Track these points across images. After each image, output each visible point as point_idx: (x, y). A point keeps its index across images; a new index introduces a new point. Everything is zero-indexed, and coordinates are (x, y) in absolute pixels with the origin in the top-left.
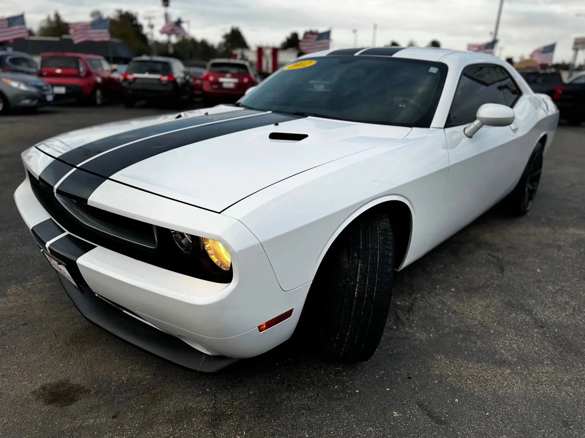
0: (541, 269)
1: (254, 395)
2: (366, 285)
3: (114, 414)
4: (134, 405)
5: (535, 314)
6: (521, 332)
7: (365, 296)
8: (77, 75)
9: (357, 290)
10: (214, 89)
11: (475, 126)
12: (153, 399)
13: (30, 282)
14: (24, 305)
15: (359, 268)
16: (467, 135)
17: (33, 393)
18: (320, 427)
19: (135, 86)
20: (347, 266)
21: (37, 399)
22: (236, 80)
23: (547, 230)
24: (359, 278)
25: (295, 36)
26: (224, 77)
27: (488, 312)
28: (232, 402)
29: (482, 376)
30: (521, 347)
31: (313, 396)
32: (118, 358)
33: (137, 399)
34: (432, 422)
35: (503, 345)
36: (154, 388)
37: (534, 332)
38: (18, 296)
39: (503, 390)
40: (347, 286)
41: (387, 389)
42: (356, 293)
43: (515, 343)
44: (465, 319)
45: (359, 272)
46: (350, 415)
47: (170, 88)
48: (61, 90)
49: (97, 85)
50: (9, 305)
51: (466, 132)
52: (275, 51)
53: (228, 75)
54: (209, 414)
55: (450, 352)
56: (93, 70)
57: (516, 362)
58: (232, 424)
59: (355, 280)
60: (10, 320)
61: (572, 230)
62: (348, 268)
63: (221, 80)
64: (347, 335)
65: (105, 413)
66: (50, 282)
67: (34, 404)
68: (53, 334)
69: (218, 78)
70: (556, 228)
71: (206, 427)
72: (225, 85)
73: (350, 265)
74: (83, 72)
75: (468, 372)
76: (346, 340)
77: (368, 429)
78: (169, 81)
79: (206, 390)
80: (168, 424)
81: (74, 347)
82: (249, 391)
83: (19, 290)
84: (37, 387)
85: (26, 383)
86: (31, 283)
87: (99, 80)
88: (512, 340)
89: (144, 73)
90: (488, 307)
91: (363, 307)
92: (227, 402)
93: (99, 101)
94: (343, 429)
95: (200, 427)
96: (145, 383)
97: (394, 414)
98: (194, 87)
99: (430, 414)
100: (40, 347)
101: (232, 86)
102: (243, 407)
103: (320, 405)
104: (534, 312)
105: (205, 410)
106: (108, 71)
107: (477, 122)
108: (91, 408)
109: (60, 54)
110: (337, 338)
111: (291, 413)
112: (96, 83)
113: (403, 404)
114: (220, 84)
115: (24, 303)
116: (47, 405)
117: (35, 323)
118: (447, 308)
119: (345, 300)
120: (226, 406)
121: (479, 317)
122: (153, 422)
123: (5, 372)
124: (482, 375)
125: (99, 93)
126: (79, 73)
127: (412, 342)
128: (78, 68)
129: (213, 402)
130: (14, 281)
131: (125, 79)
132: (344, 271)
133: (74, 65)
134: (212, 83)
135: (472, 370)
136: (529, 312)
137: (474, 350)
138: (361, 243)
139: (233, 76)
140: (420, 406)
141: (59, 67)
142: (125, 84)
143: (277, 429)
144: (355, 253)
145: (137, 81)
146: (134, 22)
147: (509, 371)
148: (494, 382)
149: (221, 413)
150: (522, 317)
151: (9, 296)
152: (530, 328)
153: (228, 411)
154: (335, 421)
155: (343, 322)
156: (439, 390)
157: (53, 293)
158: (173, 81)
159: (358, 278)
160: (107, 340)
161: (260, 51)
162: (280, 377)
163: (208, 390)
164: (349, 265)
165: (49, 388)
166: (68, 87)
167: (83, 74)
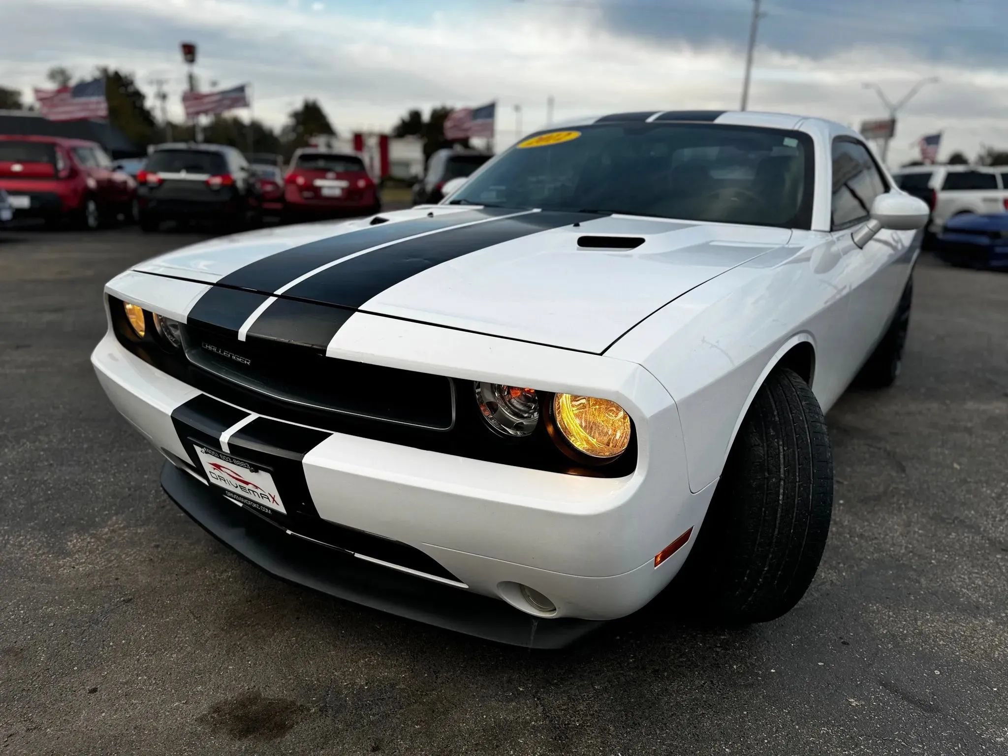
0: (960, 464)
1: (605, 690)
2: (796, 482)
3: (373, 745)
4: (403, 726)
5: (984, 531)
6: (978, 560)
7: (796, 500)
8: (53, 175)
9: (781, 491)
10: (307, 199)
11: (870, 229)
12: (431, 712)
13: (104, 527)
14: (111, 567)
15: (782, 454)
16: (857, 243)
17: (202, 720)
18: (742, 733)
19: (161, 194)
20: (762, 451)
21: (214, 732)
22: (344, 184)
23: (935, 406)
24: (784, 470)
25: (416, 116)
26: (323, 177)
27: (912, 533)
28: (573, 705)
29: (954, 632)
30: (991, 584)
31: (704, 684)
32: (332, 647)
33: (402, 714)
34: (918, 710)
35: (961, 581)
36: (424, 693)
37: (998, 558)
38: (91, 552)
39: (998, 650)
40: (766, 486)
41: (820, 664)
42: (781, 497)
43: (977, 578)
44: (883, 545)
45: (782, 461)
46: (780, 710)
47: (226, 197)
48: (23, 202)
49: (89, 194)
50: (81, 569)
51: (856, 239)
52: (384, 141)
53: (331, 175)
54: (543, 729)
55: (887, 598)
56: (81, 167)
57: (994, 607)
58: (591, 743)
59: (778, 473)
60: (94, 595)
61: (970, 405)
62: (764, 455)
63: (319, 183)
64: (764, 573)
65: (355, 744)
66: (143, 525)
67: (212, 740)
68: (191, 615)
69: (312, 181)
70: (948, 402)
71: (549, 752)
72: (326, 192)
73: (766, 449)
74: (64, 170)
75: (931, 626)
76: (760, 580)
77: (822, 730)
78: (223, 186)
79: (517, 690)
80: (478, 752)
81: (241, 635)
82: (592, 685)
83: (89, 543)
84: (204, 708)
85: (177, 704)
86: (106, 530)
87: (91, 183)
88: (970, 573)
89: (178, 170)
90: (909, 526)
91: (794, 521)
92: (564, 707)
93: (92, 221)
94: (782, 734)
95: (539, 752)
96: (403, 686)
97: (852, 702)
98: (263, 197)
99: (906, 697)
100: (177, 639)
101: (337, 193)
102: (596, 711)
103: (724, 698)
104: (982, 529)
105: (533, 723)
106: (106, 168)
107: (873, 223)
108: (326, 738)
109: (18, 137)
110: (746, 578)
111: (682, 715)
112: (87, 189)
113: (857, 686)
114: (318, 190)
115: (110, 565)
116: (239, 739)
117: (147, 597)
118: (847, 531)
119: (763, 509)
120: (566, 712)
121: (903, 541)
122: (451, 751)
123: (127, 688)
124: (954, 630)
125: (92, 206)
126: (57, 171)
127: (820, 587)
128: (53, 162)
129: (540, 708)
130: (72, 528)
131: (143, 182)
132: (757, 460)
133: (45, 159)
134: (302, 189)
135: (935, 623)
136: (974, 528)
137: (922, 592)
138: (775, 413)
139: (339, 177)
140: (885, 686)
141: (18, 162)
142: (143, 191)
143: (671, 745)
144: (771, 429)
145: (166, 186)
146: (131, 89)
147: (992, 621)
148: (978, 639)
149: (564, 726)
150: (967, 537)
151: (75, 554)
152: (989, 554)
153: (574, 721)
154: (762, 722)
155: (760, 549)
156: (900, 657)
157: (158, 543)
158: (230, 185)
159: (782, 470)
160: (298, 618)
161: (358, 140)
162: (632, 658)
163: (521, 689)
164: (764, 450)
165: (227, 709)
166: (34, 197)
167: (63, 174)
